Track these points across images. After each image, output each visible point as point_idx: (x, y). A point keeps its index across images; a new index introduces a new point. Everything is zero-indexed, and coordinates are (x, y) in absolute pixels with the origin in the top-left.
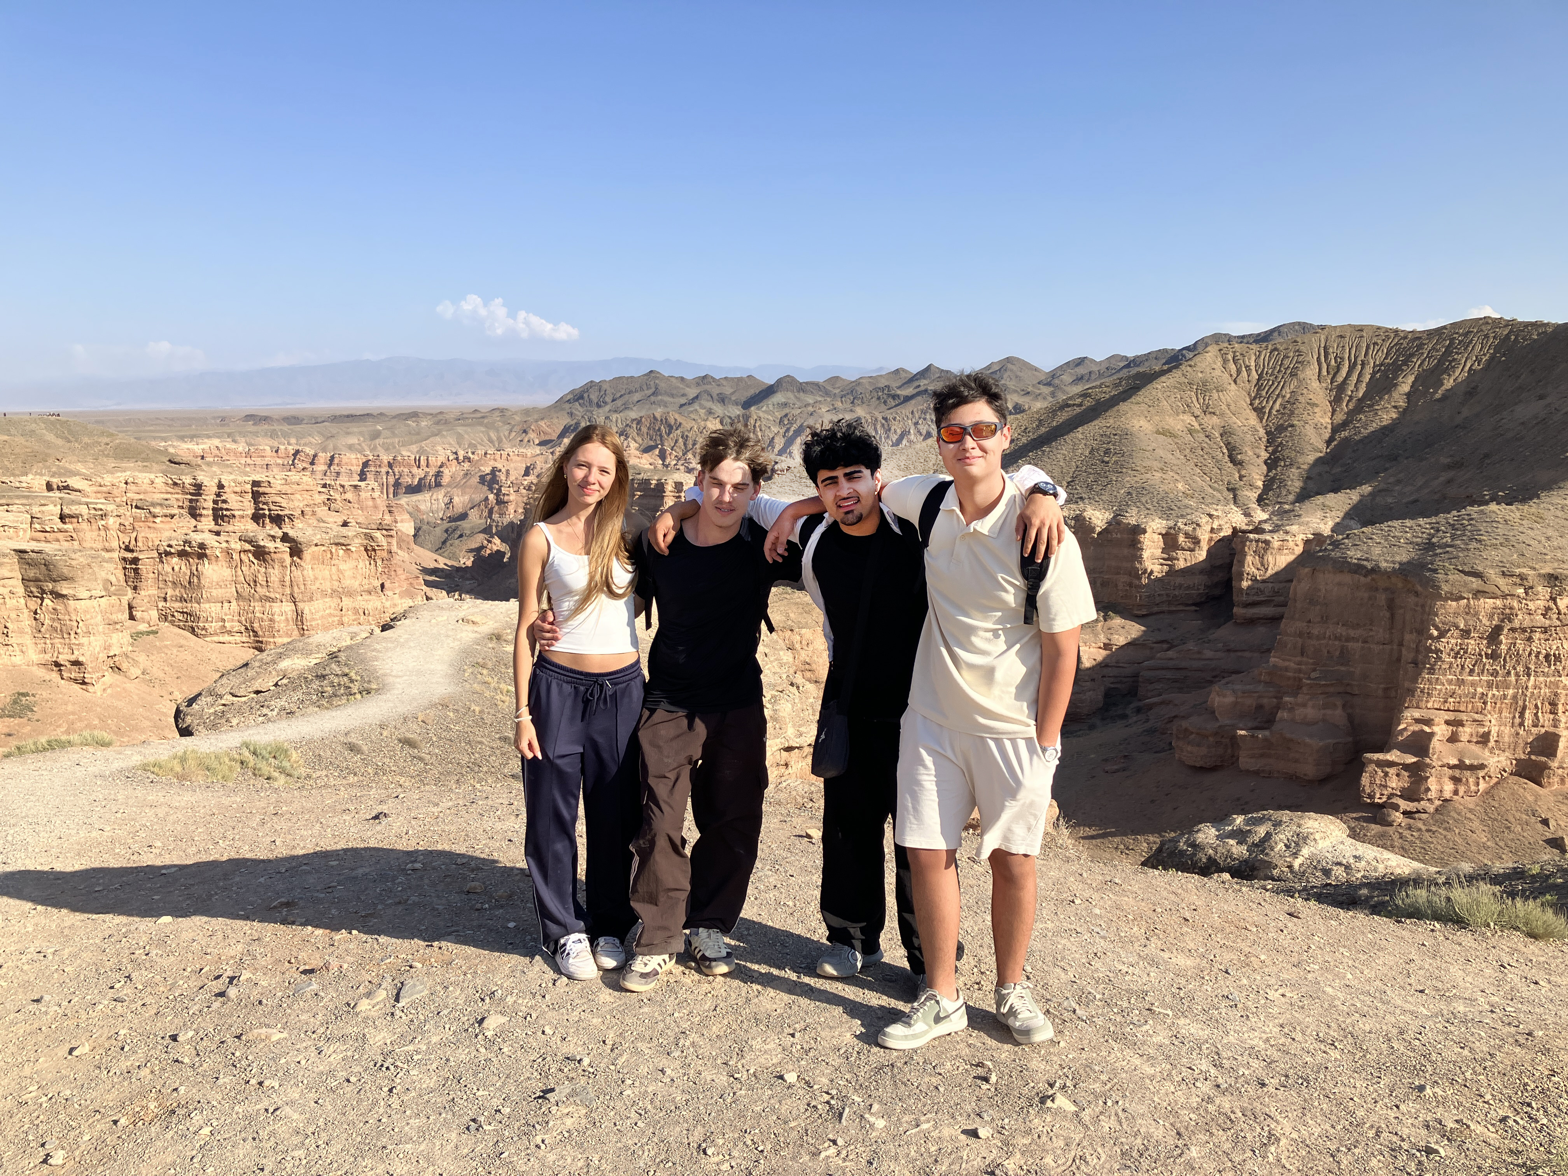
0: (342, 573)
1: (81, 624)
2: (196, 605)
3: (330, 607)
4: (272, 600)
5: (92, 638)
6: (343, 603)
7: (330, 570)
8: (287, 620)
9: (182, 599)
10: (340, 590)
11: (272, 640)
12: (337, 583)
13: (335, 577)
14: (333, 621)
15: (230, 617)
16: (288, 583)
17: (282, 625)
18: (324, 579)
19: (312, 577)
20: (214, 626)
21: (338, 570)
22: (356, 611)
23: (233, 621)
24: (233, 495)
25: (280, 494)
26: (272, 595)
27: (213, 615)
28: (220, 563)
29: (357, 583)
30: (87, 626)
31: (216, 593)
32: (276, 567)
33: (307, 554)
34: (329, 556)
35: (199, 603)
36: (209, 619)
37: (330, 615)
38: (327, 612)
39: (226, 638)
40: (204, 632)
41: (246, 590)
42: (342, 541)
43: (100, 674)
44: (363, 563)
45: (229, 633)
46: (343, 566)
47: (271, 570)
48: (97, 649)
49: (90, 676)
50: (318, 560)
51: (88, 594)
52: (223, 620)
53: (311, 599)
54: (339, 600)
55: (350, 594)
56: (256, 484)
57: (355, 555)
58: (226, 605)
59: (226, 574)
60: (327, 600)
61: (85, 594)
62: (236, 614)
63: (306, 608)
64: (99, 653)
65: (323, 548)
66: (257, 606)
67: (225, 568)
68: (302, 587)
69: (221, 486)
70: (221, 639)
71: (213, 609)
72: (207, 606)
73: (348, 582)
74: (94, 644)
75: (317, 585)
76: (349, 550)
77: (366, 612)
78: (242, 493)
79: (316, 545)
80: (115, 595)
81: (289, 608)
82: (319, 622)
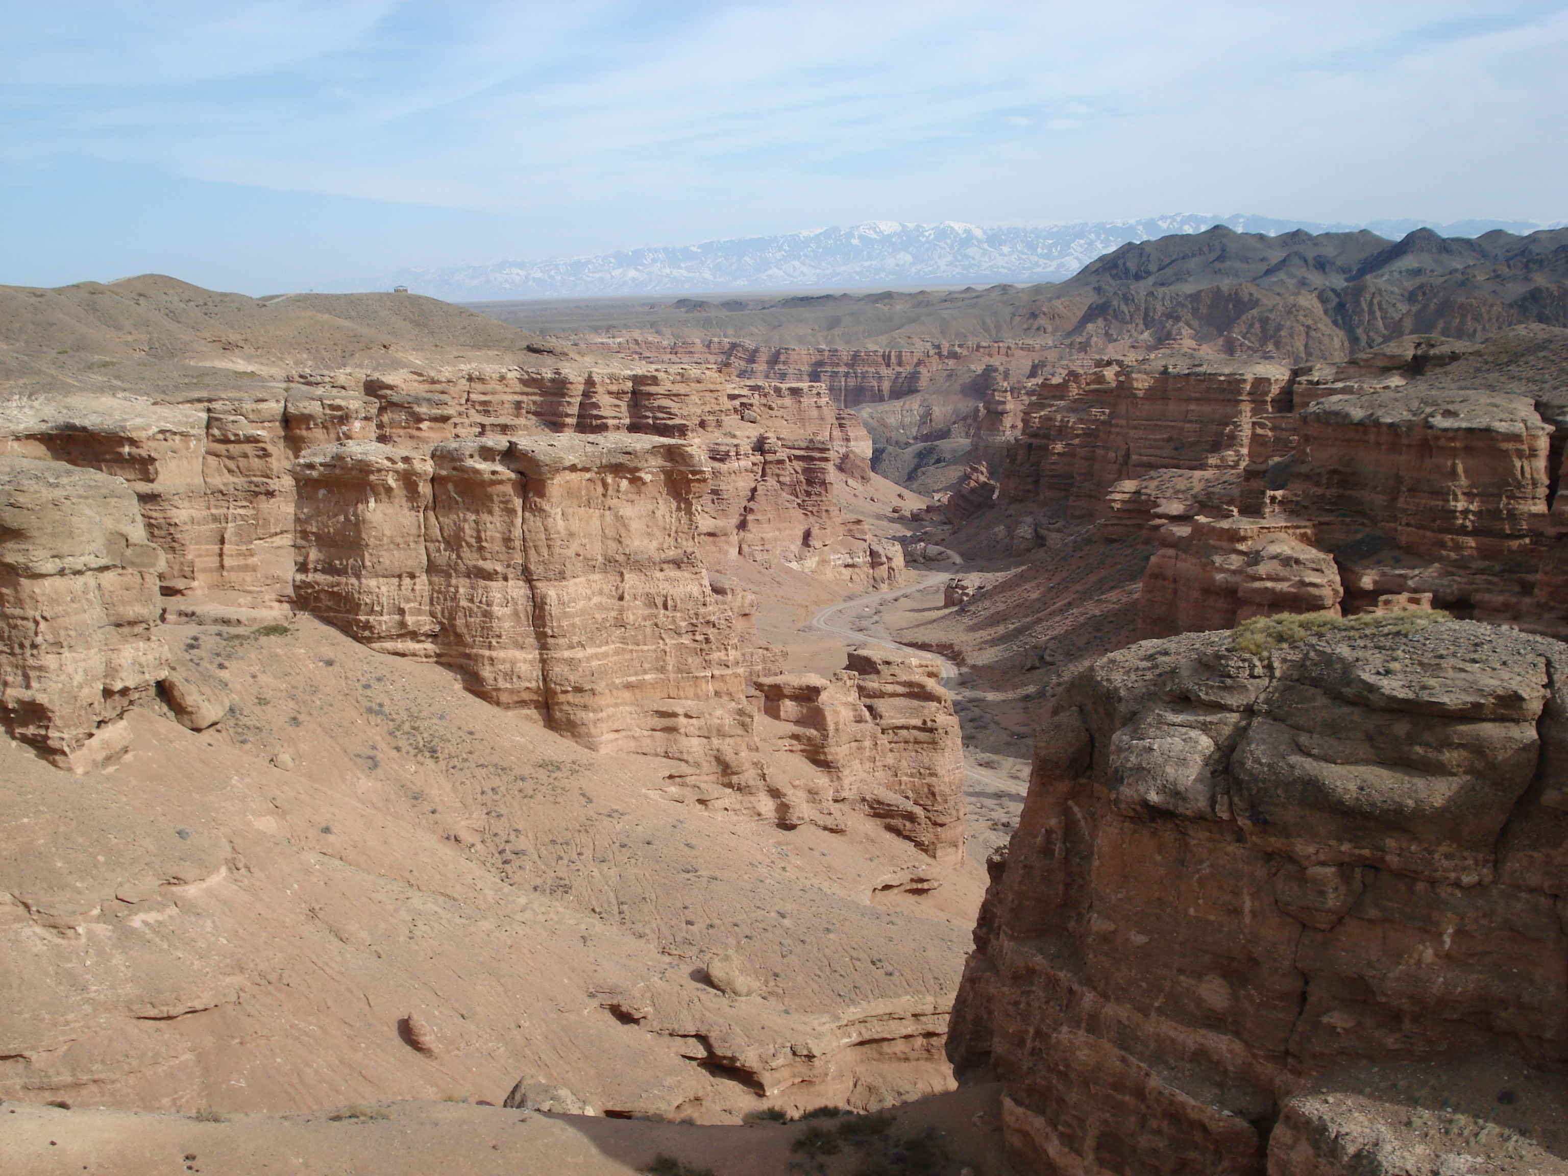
0: (624, 525)
1: (43, 625)
2: (353, 580)
3: (601, 592)
4: (489, 576)
5: (66, 654)
6: (627, 585)
7: (602, 516)
8: (516, 614)
9: (329, 569)
10: (621, 558)
11: (487, 653)
12: (613, 545)
13: (610, 533)
14: (605, 620)
15: (416, 605)
16: (518, 544)
17: (507, 625)
18: (588, 535)
19: (564, 533)
20: (386, 621)
21: (619, 518)
22: (651, 602)
23: (419, 612)
24: (607, 397)
25: (669, 395)
26: (488, 566)
27: (384, 600)
28: (397, 500)
29: (655, 544)
30: (56, 634)
31: (390, 559)
32: (496, 510)
33: (556, 485)
34: (600, 490)
35: (358, 577)
36: (377, 608)
37: (600, 607)
38: (596, 600)
39: (410, 645)
40: (367, 633)
41: (444, 557)
42: (624, 459)
43: (81, 731)
44: (666, 508)
45: (414, 635)
46: (627, 511)
47: (485, 517)
48: (79, 678)
49: (57, 734)
50: (579, 497)
51: (57, 564)
52: (402, 612)
53: (562, 576)
54: (619, 579)
55: (639, 565)
56: (638, 380)
57: (651, 490)
58: (407, 581)
59: (406, 522)
60: (597, 577)
61: (50, 566)
62: (427, 600)
63: (551, 592)
64: (80, 686)
65: (588, 475)
66: (462, 586)
67: (406, 511)
68: (545, 551)
69: (590, 382)
70: (400, 645)
71: (384, 589)
72: (373, 583)
73: (637, 543)
74: (70, 669)
75: (575, 547)
76: (640, 479)
77: (670, 603)
78: (618, 395)
79: (573, 468)
80: (133, 564)
81: (522, 591)
82: (577, 620)
